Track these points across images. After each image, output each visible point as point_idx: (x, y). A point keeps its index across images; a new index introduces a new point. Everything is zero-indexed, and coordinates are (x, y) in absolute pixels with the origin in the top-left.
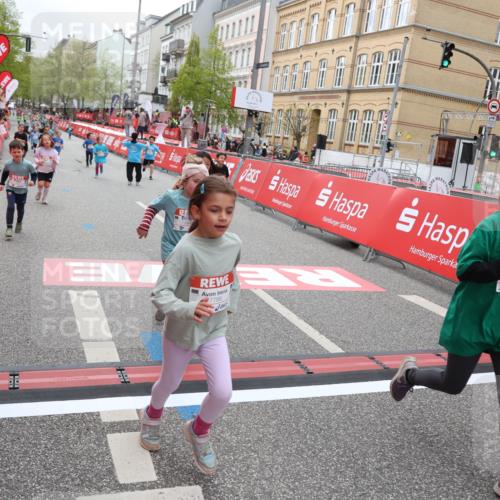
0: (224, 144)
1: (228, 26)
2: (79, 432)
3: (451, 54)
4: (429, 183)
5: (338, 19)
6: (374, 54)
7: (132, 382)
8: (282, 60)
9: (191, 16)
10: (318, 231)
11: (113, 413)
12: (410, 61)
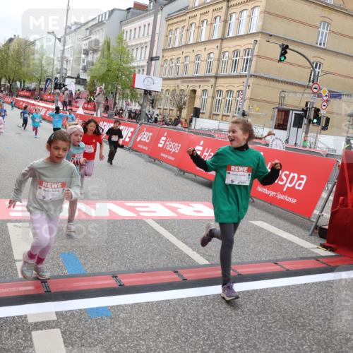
0: (127, 114)
1: (131, 30)
2: (10, 331)
3: (286, 52)
4: (271, 141)
5: (209, 27)
6: (234, 51)
7: (53, 291)
8: (169, 55)
9: (104, 23)
10: (193, 176)
11: (38, 315)
12: (258, 56)
